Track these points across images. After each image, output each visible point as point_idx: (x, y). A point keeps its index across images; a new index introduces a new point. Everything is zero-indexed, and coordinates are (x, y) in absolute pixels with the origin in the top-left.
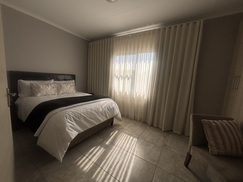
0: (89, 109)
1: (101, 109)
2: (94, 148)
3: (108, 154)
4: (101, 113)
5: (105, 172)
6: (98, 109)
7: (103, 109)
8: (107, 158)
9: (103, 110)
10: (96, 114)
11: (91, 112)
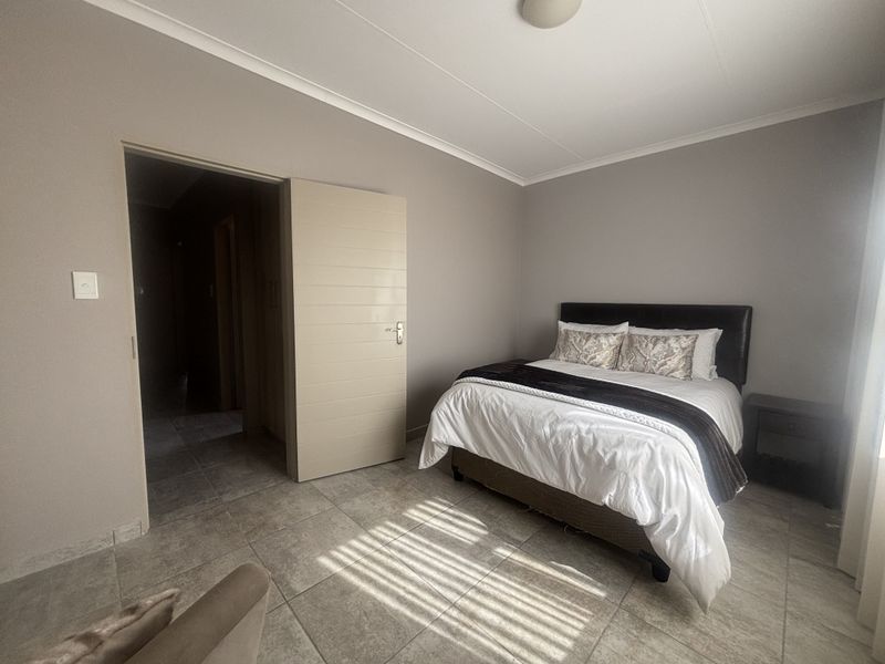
0: (508, 406)
1: (547, 430)
2: (479, 522)
3: (448, 549)
4: (539, 439)
5: (390, 539)
6: (536, 422)
7: (553, 433)
8: (434, 546)
9: (551, 436)
10: (518, 430)
11: (507, 415)
